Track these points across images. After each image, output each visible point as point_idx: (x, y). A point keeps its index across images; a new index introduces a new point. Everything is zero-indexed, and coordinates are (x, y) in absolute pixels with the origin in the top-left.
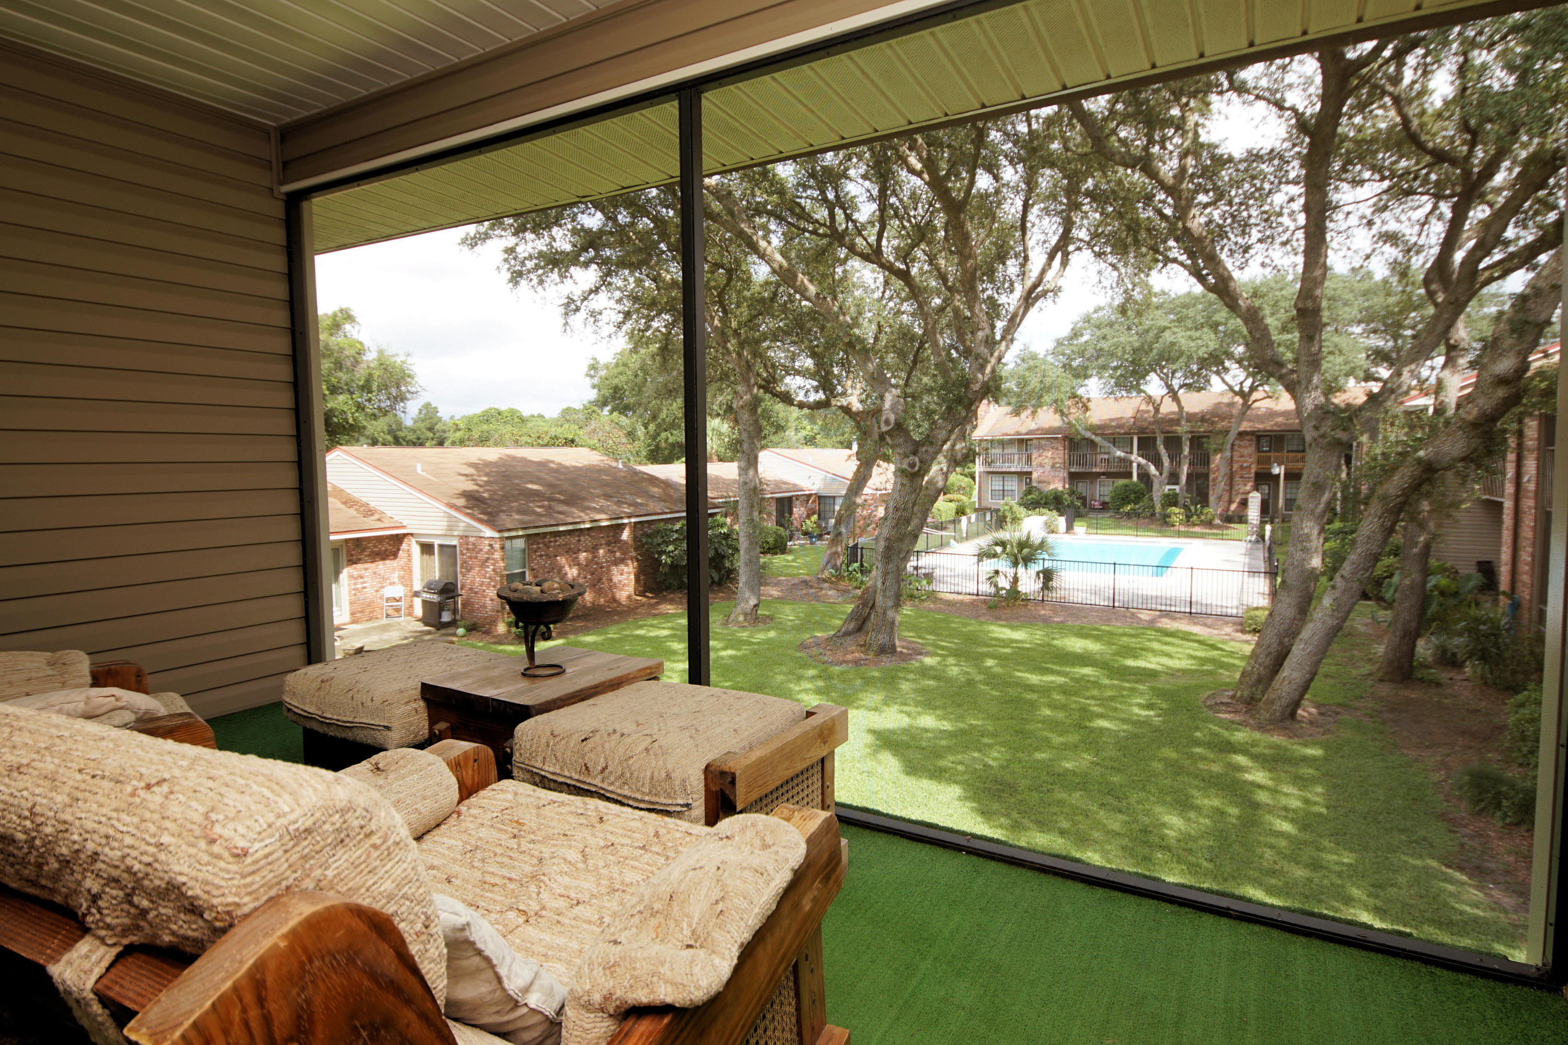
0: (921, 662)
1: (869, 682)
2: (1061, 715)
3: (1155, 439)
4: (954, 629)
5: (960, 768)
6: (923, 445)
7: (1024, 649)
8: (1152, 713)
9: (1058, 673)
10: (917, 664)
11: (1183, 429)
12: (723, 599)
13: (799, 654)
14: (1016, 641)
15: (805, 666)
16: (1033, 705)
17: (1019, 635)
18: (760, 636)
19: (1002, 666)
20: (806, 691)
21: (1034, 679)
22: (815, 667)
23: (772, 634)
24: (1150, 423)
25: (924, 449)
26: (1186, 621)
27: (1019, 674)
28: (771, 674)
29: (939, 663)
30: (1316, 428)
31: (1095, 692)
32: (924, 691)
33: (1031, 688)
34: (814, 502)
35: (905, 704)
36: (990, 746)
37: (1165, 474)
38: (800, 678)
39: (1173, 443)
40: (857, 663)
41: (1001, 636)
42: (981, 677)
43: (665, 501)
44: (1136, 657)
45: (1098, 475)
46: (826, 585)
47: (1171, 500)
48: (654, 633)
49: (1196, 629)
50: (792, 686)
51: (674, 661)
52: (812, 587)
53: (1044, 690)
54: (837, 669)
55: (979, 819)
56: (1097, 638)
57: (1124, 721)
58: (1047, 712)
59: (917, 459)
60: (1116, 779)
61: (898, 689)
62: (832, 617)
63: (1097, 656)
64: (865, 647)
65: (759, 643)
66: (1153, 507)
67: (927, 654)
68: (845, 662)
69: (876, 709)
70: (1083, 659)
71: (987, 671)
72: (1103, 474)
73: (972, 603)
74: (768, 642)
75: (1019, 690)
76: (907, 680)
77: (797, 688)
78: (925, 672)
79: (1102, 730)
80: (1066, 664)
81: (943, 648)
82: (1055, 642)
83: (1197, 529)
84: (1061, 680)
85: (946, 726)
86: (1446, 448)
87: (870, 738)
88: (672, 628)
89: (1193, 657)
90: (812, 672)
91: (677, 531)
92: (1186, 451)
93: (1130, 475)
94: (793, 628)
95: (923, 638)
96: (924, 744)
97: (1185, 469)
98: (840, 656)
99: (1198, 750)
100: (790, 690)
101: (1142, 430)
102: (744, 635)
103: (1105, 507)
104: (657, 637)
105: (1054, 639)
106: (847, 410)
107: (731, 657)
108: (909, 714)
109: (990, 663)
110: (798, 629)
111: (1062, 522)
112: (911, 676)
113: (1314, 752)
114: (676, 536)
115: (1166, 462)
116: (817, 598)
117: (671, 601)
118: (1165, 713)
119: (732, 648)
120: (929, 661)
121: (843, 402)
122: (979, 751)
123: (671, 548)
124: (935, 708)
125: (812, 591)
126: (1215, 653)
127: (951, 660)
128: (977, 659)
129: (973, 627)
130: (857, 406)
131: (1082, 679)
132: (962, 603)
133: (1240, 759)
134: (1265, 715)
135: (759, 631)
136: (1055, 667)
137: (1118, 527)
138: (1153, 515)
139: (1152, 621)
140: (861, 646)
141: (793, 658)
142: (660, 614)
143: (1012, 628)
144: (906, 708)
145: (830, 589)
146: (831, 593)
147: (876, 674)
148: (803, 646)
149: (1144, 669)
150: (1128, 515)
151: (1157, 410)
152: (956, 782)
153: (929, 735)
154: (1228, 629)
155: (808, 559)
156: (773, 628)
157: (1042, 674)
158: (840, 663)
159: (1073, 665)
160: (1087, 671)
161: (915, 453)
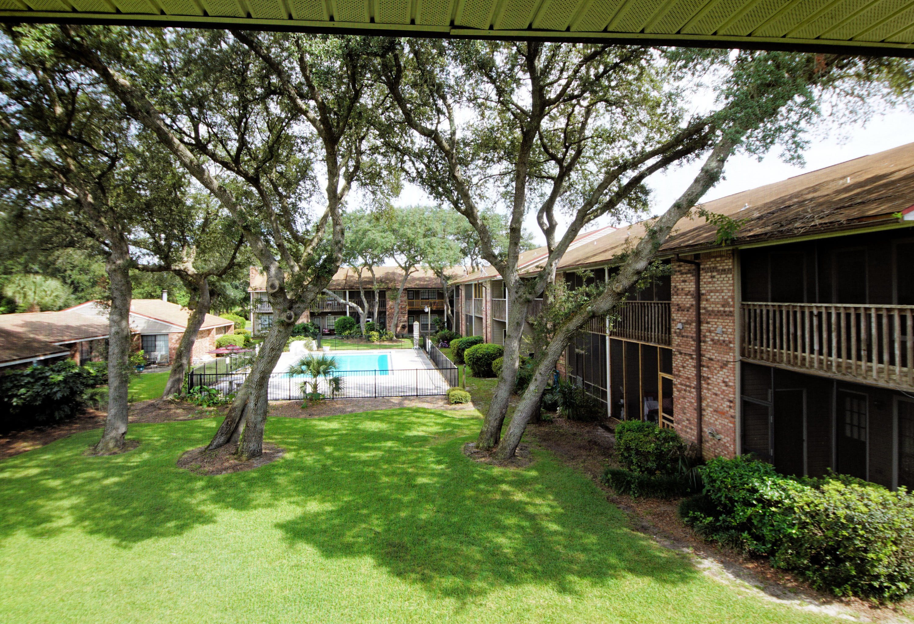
0: (283, 458)
1: (251, 483)
2: (395, 480)
3: (359, 293)
4: (290, 428)
5: (361, 540)
6: (297, 302)
7: (342, 434)
8: (443, 466)
9: (375, 449)
10: (281, 461)
11: (375, 287)
12: (79, 429)
13: (181, 470)
14: (335, 430)
15: (191, 480)
16: (373, 475)
17: (334, 425)
18: (136, 460)
19: (339, 450)
20: (203, 502)
21: (364, 456)
22: (202, 479)
23: (146, 456)
24: (356, 283)
25: (297, 305)
26: (417, 401)
27: (352, 454)
28: (164, 493)
29: (296, 456)
30: (517, 292)
31: (403, 458)
32: (296, 482)
33: (365, 463)
34: (138, 339)
35: (290, 496)
36: (368, 516)
37: (366, 312)
38: (192, 492)
39: (370, 294)
40: (234, 468)
41: (324, 427)
42: (329, 462)
43: (8, 349)
44: (409, 429)
45: (327, 313)
46: (172, 406)
47: (371, 328)
48: (21, 474)
49: (425, 405)
50: (188, 500)
51: (56, 499)
52: (160, 409)
53: (374, 463)
54: (220, 477)
55: (398, 580)
56: (381, 420)
57: (433, 475)
58: (385, 479)
59: (292, 313)
60: (455, 519)
61: (277, 484)
62: (192, 431)
63: (389, 433)
64: (236, 454)
65: (137, 467)
66: (361, 332)
67: (284, 451)
68: (226, 469)
69: (270, 506)
70: (381, 436)
71: (329, 456)
72: (330, 313)
73: (289, 405)
74: (145, 463)
75: (360, 466)
76: (280, 475)
77: (194, 502)
78: (290, 465)
79: (425, 485)
80: (374, 441)
81: (292, 444)
82: (360, 426)
83: (386, 343)
84: (379, 453)
85: (329, 506)
86: (602, 305)
87: (279, 533)
88: (38, 466)
89: (438, 424)
90: (200, 484)
91: (28, 375)
92: (377, 299)
93: (345, 313)
94: (163, 447)
95: (272, 439)
96: (324, 527)
97: (376, 309)
98: (218, 466)
99: (482, 486)
100: (188, 504)
101: (351, 287)
102: (120, 460)
103: (331, 333)
104: (27, 478)
105: (356, 424)
106: (180, 273)
107: (116, 484)
108: (297, 503)
109: (329, 449)
110: (167, 446)
111: (314, 343)
112: (282, 471)
113: (533, 473)
114: (27, 380)
115: (366, 305)
116: (168, 417)
117: (25, 439)
118: (451, 465)
119: (113, 475)
120: (289, 456)
121: (181, 267)
122: (364, 522)
123: (23, 390)
124: (314, 494)
125: (162, 411)
126: (446, 419)
127: (303, 452)
128: (318, 448)
129: (300, 423)
130: (192, 270)
131: (390, 450)
132: (282, 406)
133: (505, 487)
134: (501, 456)
135: (132, 455)
136: (371, 445)
137: (343, 345)
138: (361, 336)
139: (400, 404)
140: (234, 454)
141: (177, 475)
142: (18, 454)
143: (328, 420)
144: (292, 499)
145: (177, 408)
146: (178, 411)
147: (254, 475)
148: (181, 463)
149: (419, 437)
150: (347, 337)
151: (360, 276)
152: (365, 553)
153: (323, 517)
154: (441, 403)
155: (144, 385)
156: (144, 450)
157: (367, 452)
158: (219, 472)
159: (379, 441)
160: (389, 444)
161: (290, 308)
